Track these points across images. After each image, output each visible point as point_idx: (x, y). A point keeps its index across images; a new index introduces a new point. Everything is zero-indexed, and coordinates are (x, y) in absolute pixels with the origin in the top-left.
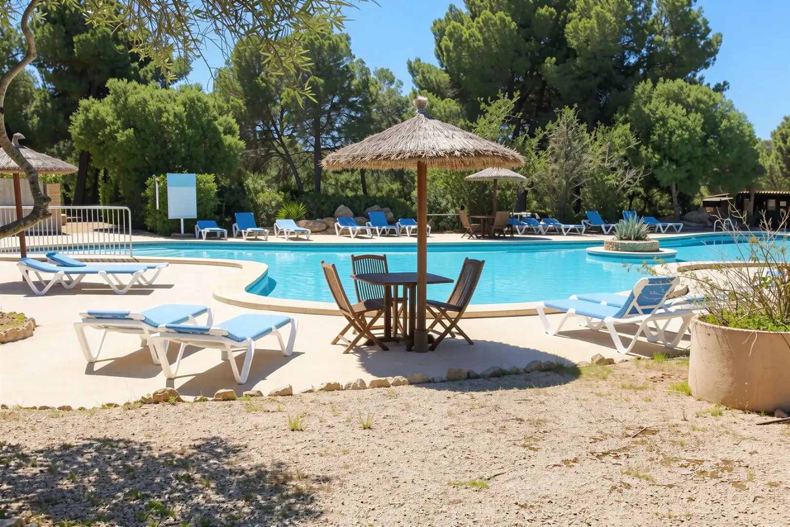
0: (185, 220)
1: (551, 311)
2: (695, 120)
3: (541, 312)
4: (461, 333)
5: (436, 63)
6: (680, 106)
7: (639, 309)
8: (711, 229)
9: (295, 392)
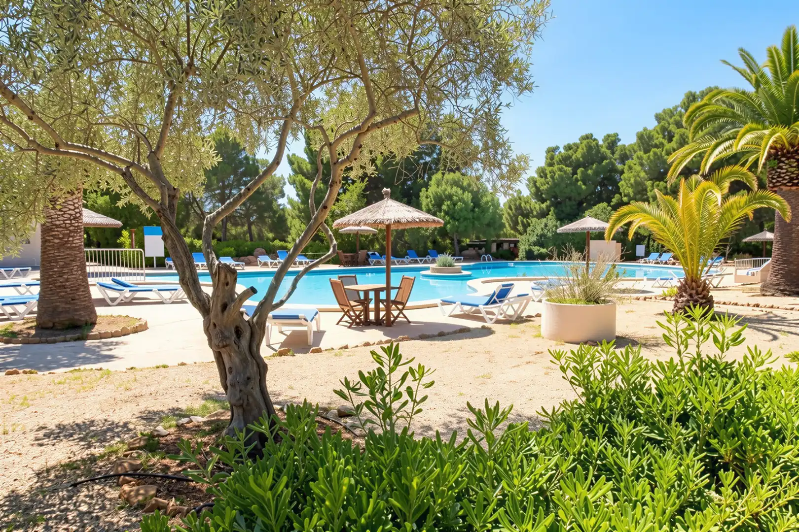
0: (157, 258)
1: (446, 303)
2: (467, 196)
3: (439, 305)
4: (405, 317)
5: (305, 157)
6: (459, 189)
7: (497, 300)
8: (480, 260)
9: (350, 346)
